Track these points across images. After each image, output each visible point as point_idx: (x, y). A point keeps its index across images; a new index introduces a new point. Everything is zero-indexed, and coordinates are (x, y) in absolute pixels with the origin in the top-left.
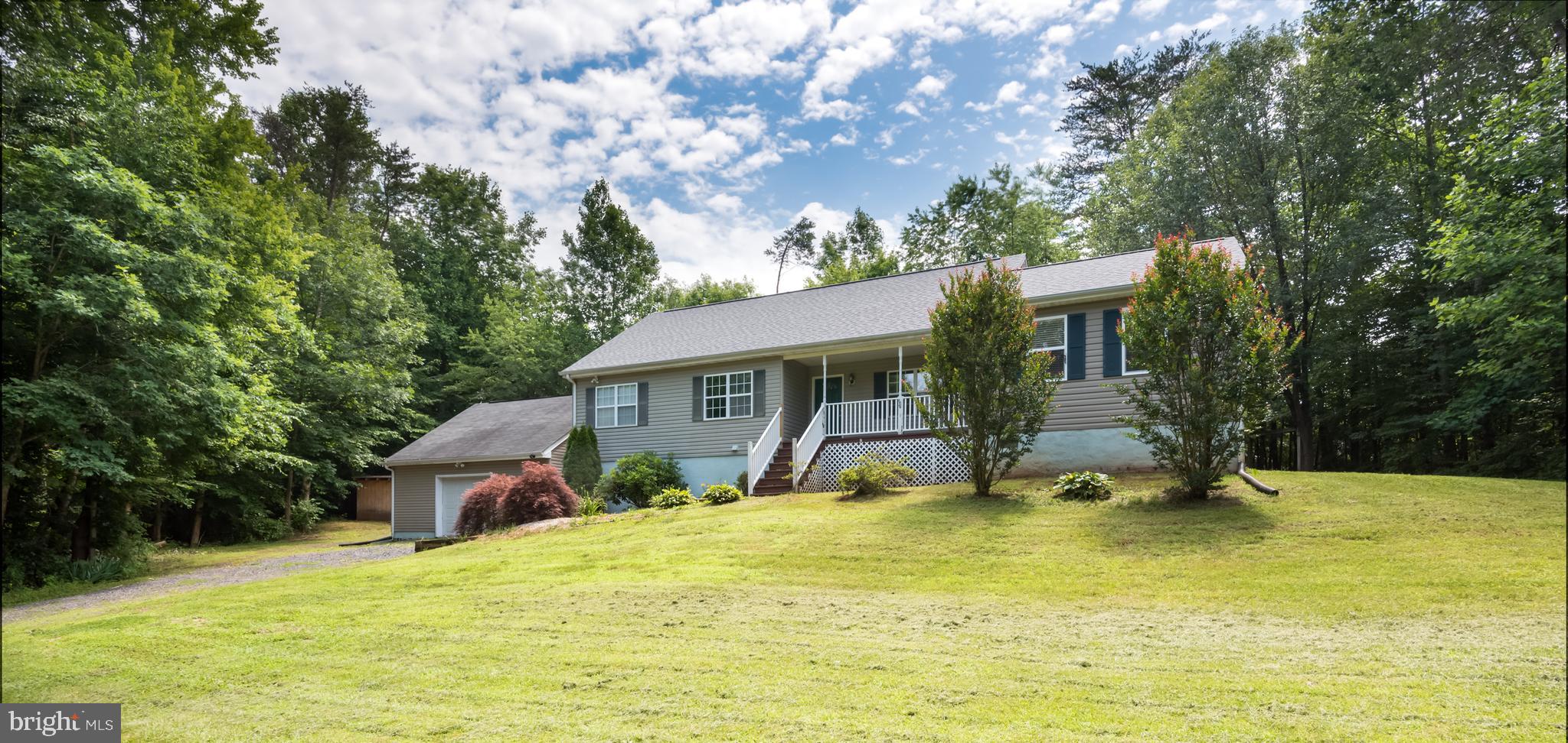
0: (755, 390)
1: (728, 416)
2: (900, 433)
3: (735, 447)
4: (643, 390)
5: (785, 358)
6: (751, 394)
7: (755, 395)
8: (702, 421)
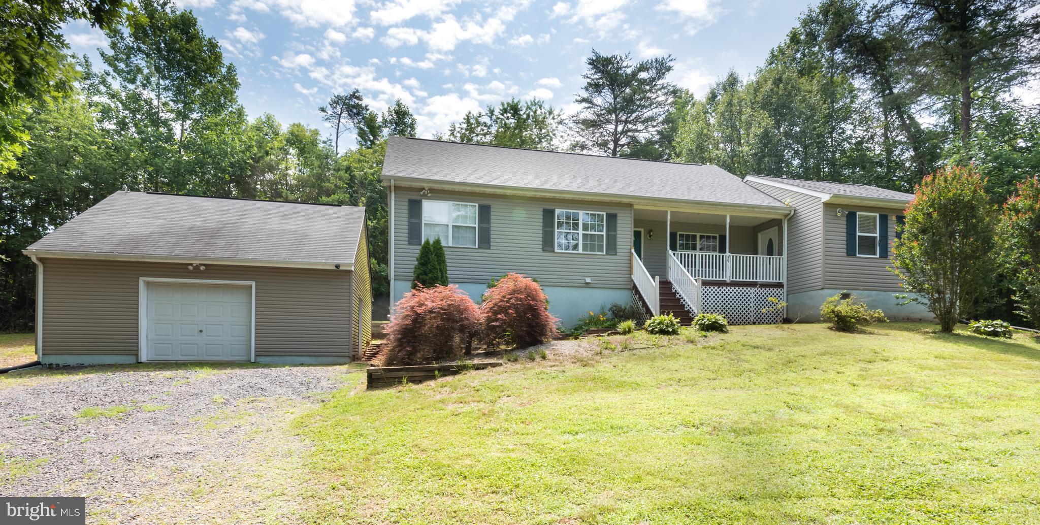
0: (608, 230)
1: (580, 250)
2: (728, 282)
3: (588, 280)
4: (485, 213)
5: (635, 207)
6: (604, 233)
7: (608, 235)
8: (553, 251)
